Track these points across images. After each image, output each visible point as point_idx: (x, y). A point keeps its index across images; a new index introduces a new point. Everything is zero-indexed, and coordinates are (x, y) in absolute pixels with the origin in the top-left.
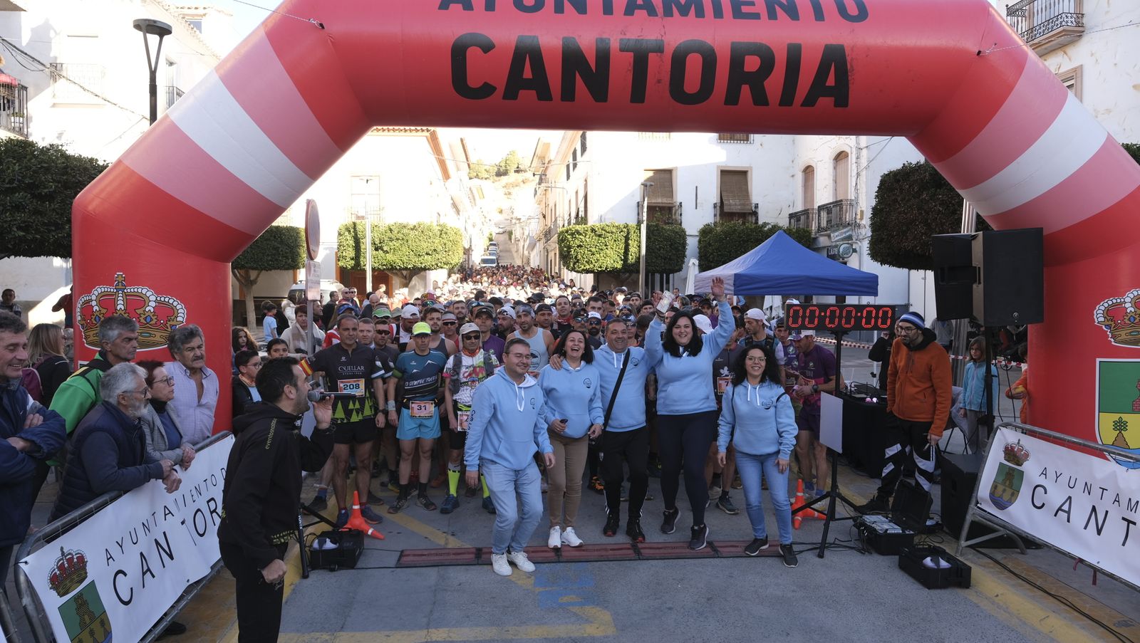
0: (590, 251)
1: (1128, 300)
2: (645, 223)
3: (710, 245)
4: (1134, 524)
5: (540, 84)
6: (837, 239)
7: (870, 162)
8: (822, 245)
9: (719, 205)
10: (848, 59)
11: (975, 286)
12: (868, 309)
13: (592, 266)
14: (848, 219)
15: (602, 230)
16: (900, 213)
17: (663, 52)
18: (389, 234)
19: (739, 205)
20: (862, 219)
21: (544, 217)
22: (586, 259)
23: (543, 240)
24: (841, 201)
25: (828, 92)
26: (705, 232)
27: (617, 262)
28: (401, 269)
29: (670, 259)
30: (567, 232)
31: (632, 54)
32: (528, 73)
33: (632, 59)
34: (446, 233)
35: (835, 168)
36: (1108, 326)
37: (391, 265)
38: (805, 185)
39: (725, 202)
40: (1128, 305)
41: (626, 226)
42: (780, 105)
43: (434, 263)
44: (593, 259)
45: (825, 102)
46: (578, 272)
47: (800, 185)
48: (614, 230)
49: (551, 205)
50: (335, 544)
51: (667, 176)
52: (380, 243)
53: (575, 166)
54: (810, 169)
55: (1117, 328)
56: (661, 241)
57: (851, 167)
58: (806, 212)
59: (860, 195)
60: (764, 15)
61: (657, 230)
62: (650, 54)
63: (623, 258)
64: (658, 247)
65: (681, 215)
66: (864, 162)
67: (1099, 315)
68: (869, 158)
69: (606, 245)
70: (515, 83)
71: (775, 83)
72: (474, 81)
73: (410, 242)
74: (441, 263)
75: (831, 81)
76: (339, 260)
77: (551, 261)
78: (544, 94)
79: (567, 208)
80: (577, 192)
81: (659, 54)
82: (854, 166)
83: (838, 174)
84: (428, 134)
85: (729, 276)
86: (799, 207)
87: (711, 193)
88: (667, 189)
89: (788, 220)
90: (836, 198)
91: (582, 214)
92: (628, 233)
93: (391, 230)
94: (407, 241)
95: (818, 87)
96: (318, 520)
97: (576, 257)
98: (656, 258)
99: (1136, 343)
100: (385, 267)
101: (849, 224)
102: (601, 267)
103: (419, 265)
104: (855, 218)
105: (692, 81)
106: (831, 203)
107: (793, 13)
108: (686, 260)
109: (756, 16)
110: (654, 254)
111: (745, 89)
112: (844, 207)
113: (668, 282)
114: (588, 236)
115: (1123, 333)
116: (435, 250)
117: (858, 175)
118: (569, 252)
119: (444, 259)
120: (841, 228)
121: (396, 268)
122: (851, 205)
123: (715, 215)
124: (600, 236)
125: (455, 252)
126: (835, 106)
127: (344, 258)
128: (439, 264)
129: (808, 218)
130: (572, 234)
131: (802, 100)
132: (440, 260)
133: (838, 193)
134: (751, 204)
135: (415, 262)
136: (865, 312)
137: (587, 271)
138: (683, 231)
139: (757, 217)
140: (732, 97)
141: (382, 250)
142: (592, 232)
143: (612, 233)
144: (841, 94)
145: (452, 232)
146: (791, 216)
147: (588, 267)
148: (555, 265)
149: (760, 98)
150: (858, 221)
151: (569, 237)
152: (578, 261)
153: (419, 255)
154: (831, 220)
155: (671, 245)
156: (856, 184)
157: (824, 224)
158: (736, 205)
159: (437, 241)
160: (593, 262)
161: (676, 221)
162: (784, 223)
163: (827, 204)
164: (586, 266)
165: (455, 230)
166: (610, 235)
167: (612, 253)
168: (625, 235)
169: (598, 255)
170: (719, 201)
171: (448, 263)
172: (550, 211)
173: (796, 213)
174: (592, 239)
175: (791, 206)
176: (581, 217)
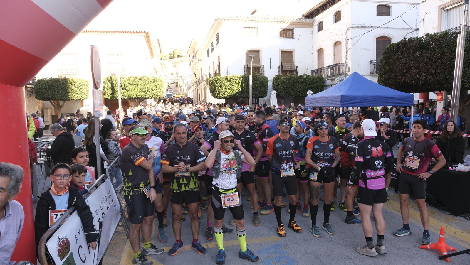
0: (225, 88)
2: (251, 74)
3: (279, 85)
6: (337, 81)
7: (353, 45)
8: (328, 84)
9: (280, 67)
13: (226, 95)
14: (342, 71)
15: (231, 78)
16: (402, 64)
18: (129, 81)
19: (290, 67)
20: (349, 71)
21: (195, 75)
22: (223, 92)
23: (195, 85)
24: (339, 63)
26: (275, 79)
28: (135, 99)
29: (262, 91)
30: (214, 80)
34: (157, 81)
35: (334, 49)
37: (130, 97)
38: (318, 57)
39: (283, 65)
41: (242, 76)
43: (151, 96)
44: (227, 92)
46: (219, 98)
47: (317, 57)
48: (236, 78)
49: (199, 69)
51: (257, 54)
52: (125, 86)
53: (212, 50)
54: (321, 50)
56: (258, 83)
57: (343, 48)
58: (320, 70)
59: (348, 61)
61: (256, 78)
64: (257, 86)
65: (264, 71)
66: (350, 45)
68: (352, 44)
69: (233, 85)
73: (139, 85)
74: (154, 95)
76: (104, 95)
77: (200, 94)
79: (208, 69)
80: (214, 63)
82: (345, 48)
83: (335, 52)
84: (145, 34)
86: (316, 67)
87: (277, 62)
88: (257, 60)
90: (335, 62)
91: (217, 72)
93: (130, 80)
94: (138, 85)
97: (218, 91)
98: (256, 91)
100: (127, 98)
101: (343, 74)
103: (144, 97)
104: (346, 71)
106: (333, 65)
108: (268, 92)
110: (255, 89)
112: (340, 66)
114: (224, 82)
116: (152, 89)
117: (347, 51)
118: (215, 89)
120: (339, 76)
121: (133, 98)
122: (343, 65)
123: (279, 71)
124: (230, 81)
125: (161, 90)
127: (107, 94)
128: (154, 96)
129: (321, 71)
130: (216, 81)
132: (154, 94)
133: (336, 60)
134: (295, 66)
135: (142, 95)
137: (224, 98)
138: (267, 79)
139: (298, 72)
141: (126, 89)
142: (226, 79)
146: (312, 71)
147: (224, 96)
148: (202, 96)
150: (347, 73)
151: (215, 82)
152: (219, 93)
153: (144, 92)
154: (334, 73)
155: (262, 85)
156: (346, 56)
157: (329, 74)
158: (288, 66)
159: (152, 85)
160: (227, 93)
161: (262, 74)
162: (310, 74)
163: (331, 65)
164: (223, 95)
165: (160, 80)
166: (234, 81)
167: (236, 89)
168: (241, 80)
169: (229, 90)
170: (281, 65)
171: (158, 95)
172: (198, 72)
173: (315, 70)
174: (226, 83)
175: (312, 67)
176: (218, 73)
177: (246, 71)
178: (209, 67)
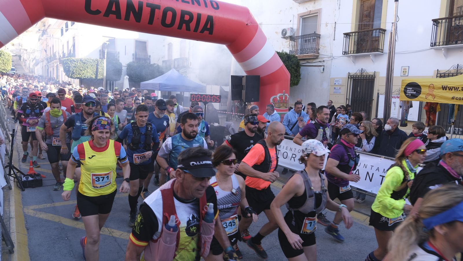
0: (80, 69)
1: (278, 96)
2: (106, 59)
3: (132, 70)
4: (280, 151)
5: (118, 13)
6: (181, 72)
7: (194, 44)
9: (135, 54)
10: (214, 20)
11: (243, 91)
12: (214, 96)
13: (81, 76)
14: (185, 64)
15: (85, 60)
17: (160, 9)
19: (143, 55)
21: (46, 51)
22: (78, 73)
23: (45, 62)
24: (183, 58)
25: (208, 29)
26: (129, 66)
27: (93, 75)
29: (116, 75)
30: (68, 60)
31: (150, 8)
32: (114, 9)
33: (150, 10)
34: (4, 55)
35: (181, 45)
36: (273, 103)
38: (169, 50)
39: (138, 54)
40: (278, 98)
41: (97, 60)
42: (194, 31)
44: (81, 73)
45: (206, 32)
46: (73, 78)
47: (167, 50)
48: (91, 61)
49: (50, 45)
50: (33, 178)
53: (67, 30)
54: (171, 44)
55: (275, 104)
56: (112, 68)
58: (169, 61)
59: (190, 57)
60: (191, 2)
61: (111, 63)
62: (156, 9)
63: (95, 73)
64: (111, 70)
65: (119, 57)
67: (271, 100)
70: (108, 11)
71: (193, 25)
72: (93, 8)
75: (209, 26)
77: (51, 72)
78: (119, 16)
79: (61, 48)
80: (68, 42)
81: (159, 10)
82: (188, 45)
83: (182, 47)
85: (158, 83)
86: (166, 58)
87: (132, 50)
88: (113, 46)
89: (162, 63)
91: (72, 52)
92: (98, 63)
95: (205, 28)
96: (17, 172)
97: (73, 72)
98: (110, 74)
99: (279, 108)
101: (186, 67)
102: (85, 77)
105: (168, 20)
106: (179, 58)
107: (199, 4)
108: (122, 76)
109: (188, 3)
111: (184, 25)
112: (184, 60)
113: (113, 85)
114: (78, 63)
115: (276, 105)
118: (69, 69)
119: (3, 67)
120: (183, 68)
122: (187, 60)
123: (133, 59)
124: (84, 63)
125: (9, 64)
126: (209, 34)
129: (170, 63)
130: (71, 61)
131: (200, 31)
133: (182, 55)
134: (148, 55)
136: (213, 97)
137: (78, 78)
138: (121, 64)
139: (150, 61)
140: (180, 27)
142: (81, 61)
143: (90, 62)
144: (211, 31)
145: (7, 55)
146: (163, 61)
147: (79, 76)
148: (53, 74)
149: (188, 29)
150: (189, 66)
151: (69, 62)
152: (74, 73)
154: (179, 65)
155: (116, 69)
156: (189, 52)
157: (176, 66)
158: (141, 55)
160: (81, 74)
161: (117, 59)
162: (160, 64)
163: (178, 58)
164: (77, 76)
165: (8, 54)
166: (89, 63)
167: (90, 71)
168: (96, 64)
169: (84, 71)
170: (135, 53)
171: (5, 70)
172: (49, 49)
173: (165, 61)
174: (81, 64)
175: (163, 58)
176: (72, 54)
177: (101, 55)
178: (63, 45)
